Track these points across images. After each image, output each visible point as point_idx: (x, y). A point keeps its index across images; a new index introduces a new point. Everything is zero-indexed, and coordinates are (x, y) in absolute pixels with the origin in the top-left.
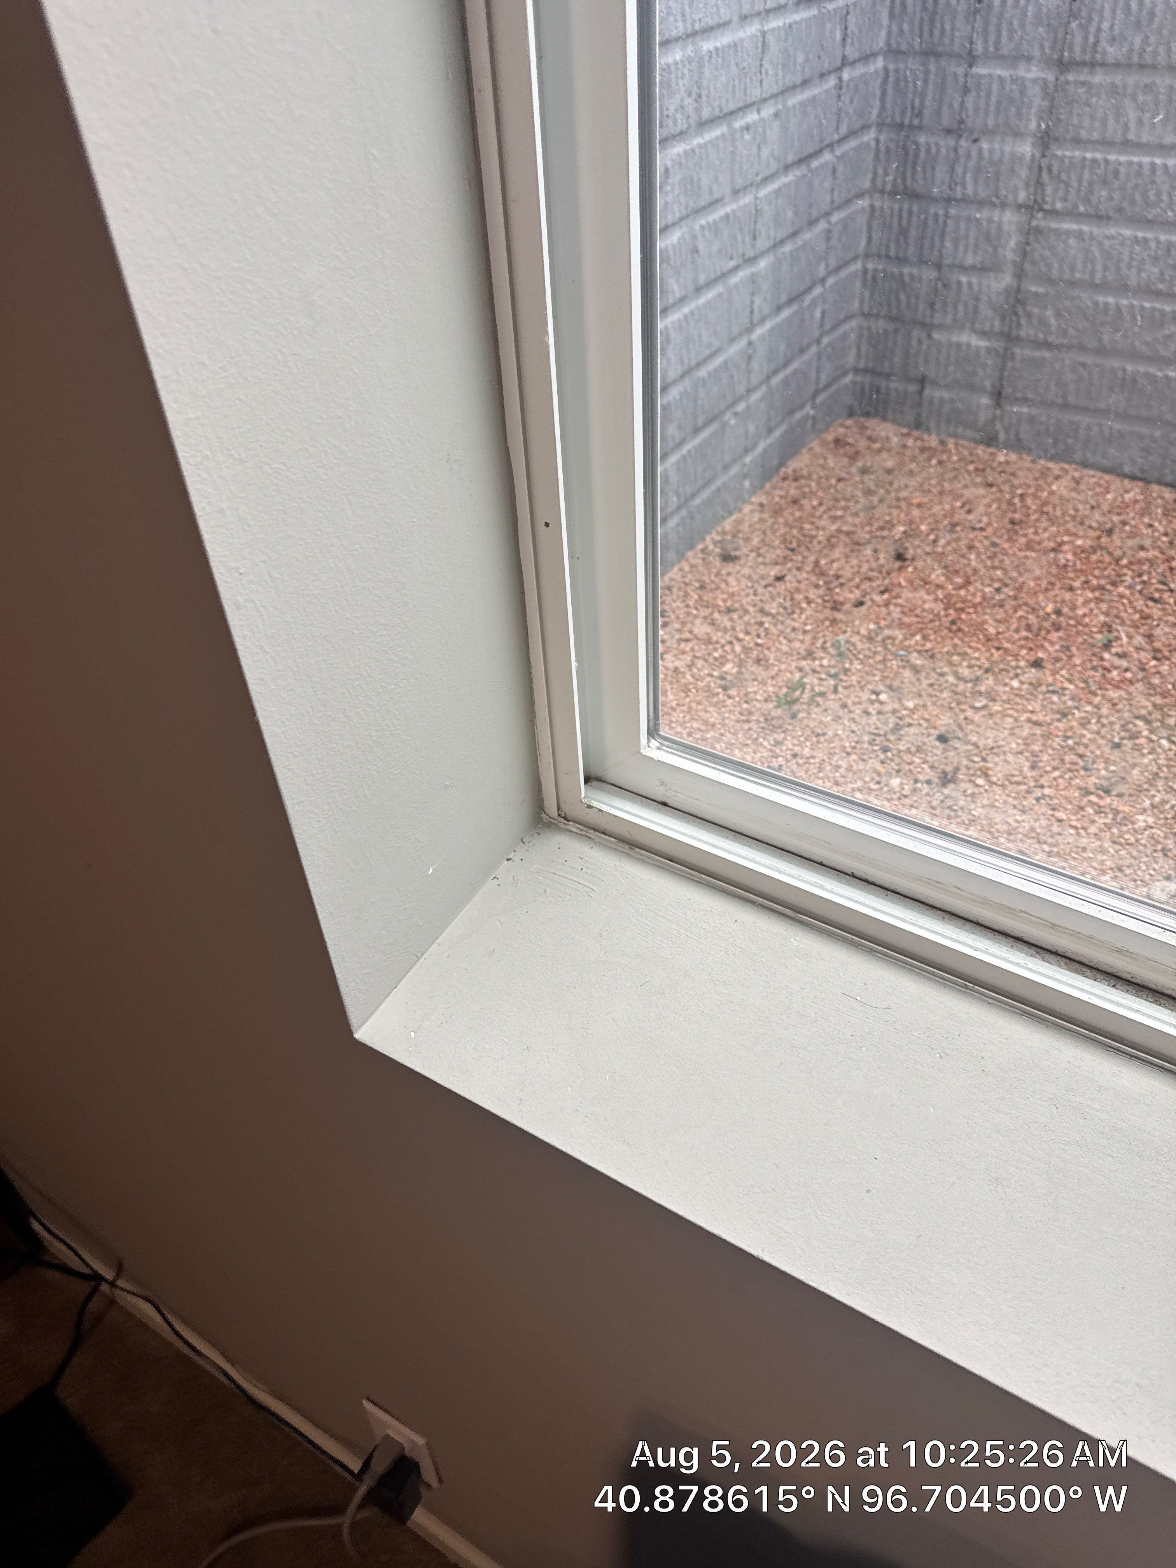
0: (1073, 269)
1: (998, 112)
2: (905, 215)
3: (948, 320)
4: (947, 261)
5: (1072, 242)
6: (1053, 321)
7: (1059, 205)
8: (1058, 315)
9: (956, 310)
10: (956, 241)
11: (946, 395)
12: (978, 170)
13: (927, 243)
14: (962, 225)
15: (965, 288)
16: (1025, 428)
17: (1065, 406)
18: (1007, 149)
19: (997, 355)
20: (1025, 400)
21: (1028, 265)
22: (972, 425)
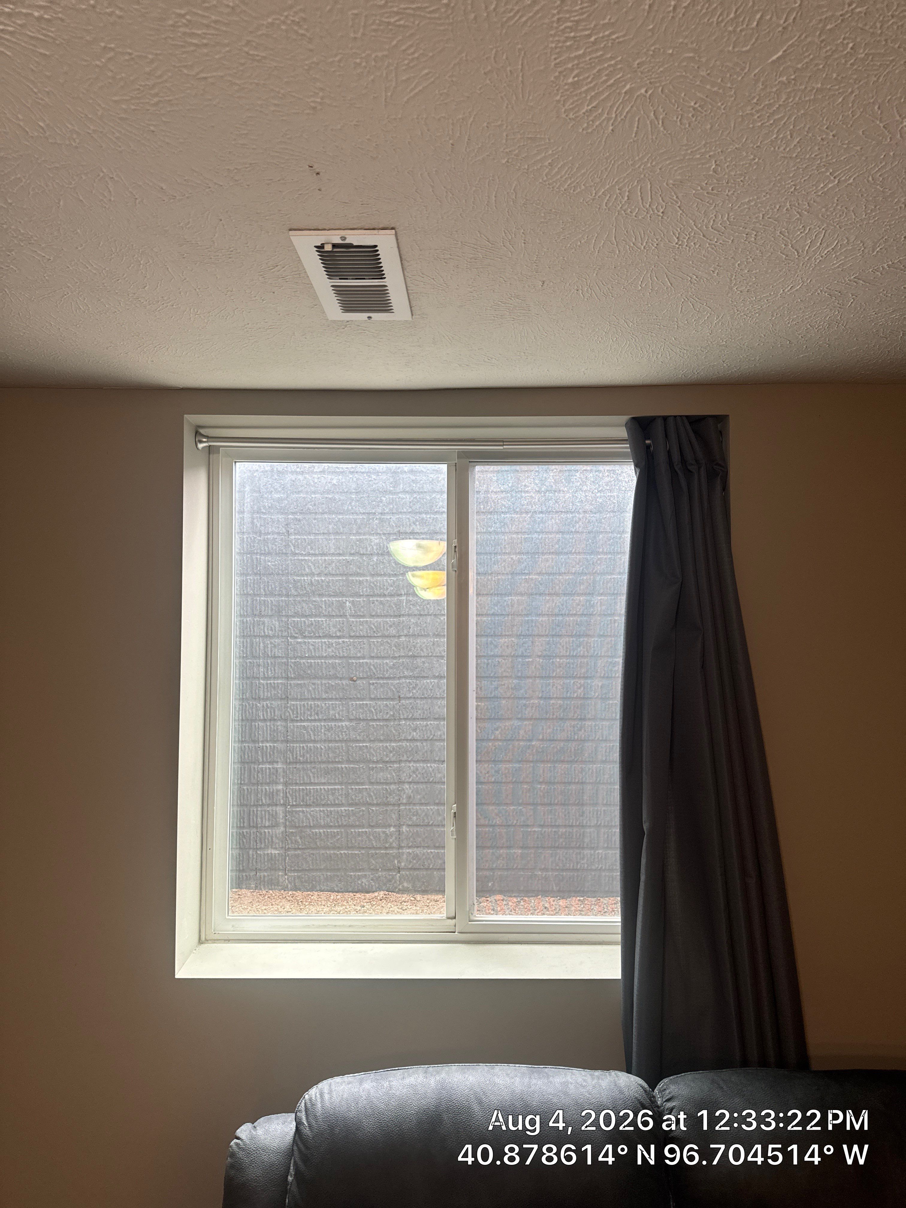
0: (303, 822)
1: (270, 777)
2: (242, 812)
3: (263, 846)
4: (259, 825)
5: (301, 814)
6: (299, 840)
7: (294, 803)
8: (301, 838)
9: (265, 842)
10: (262, 818)
11: (266, 874)
12: (266, 794)
13: (251, 820)
14: (263, 813)
15: (267, 834)
16: (297, 881)
17: (310, 870)
18: (275, 788)
19: (282, 855)
20: (295, 871)
21: (287, 823)
22: (278, 884)
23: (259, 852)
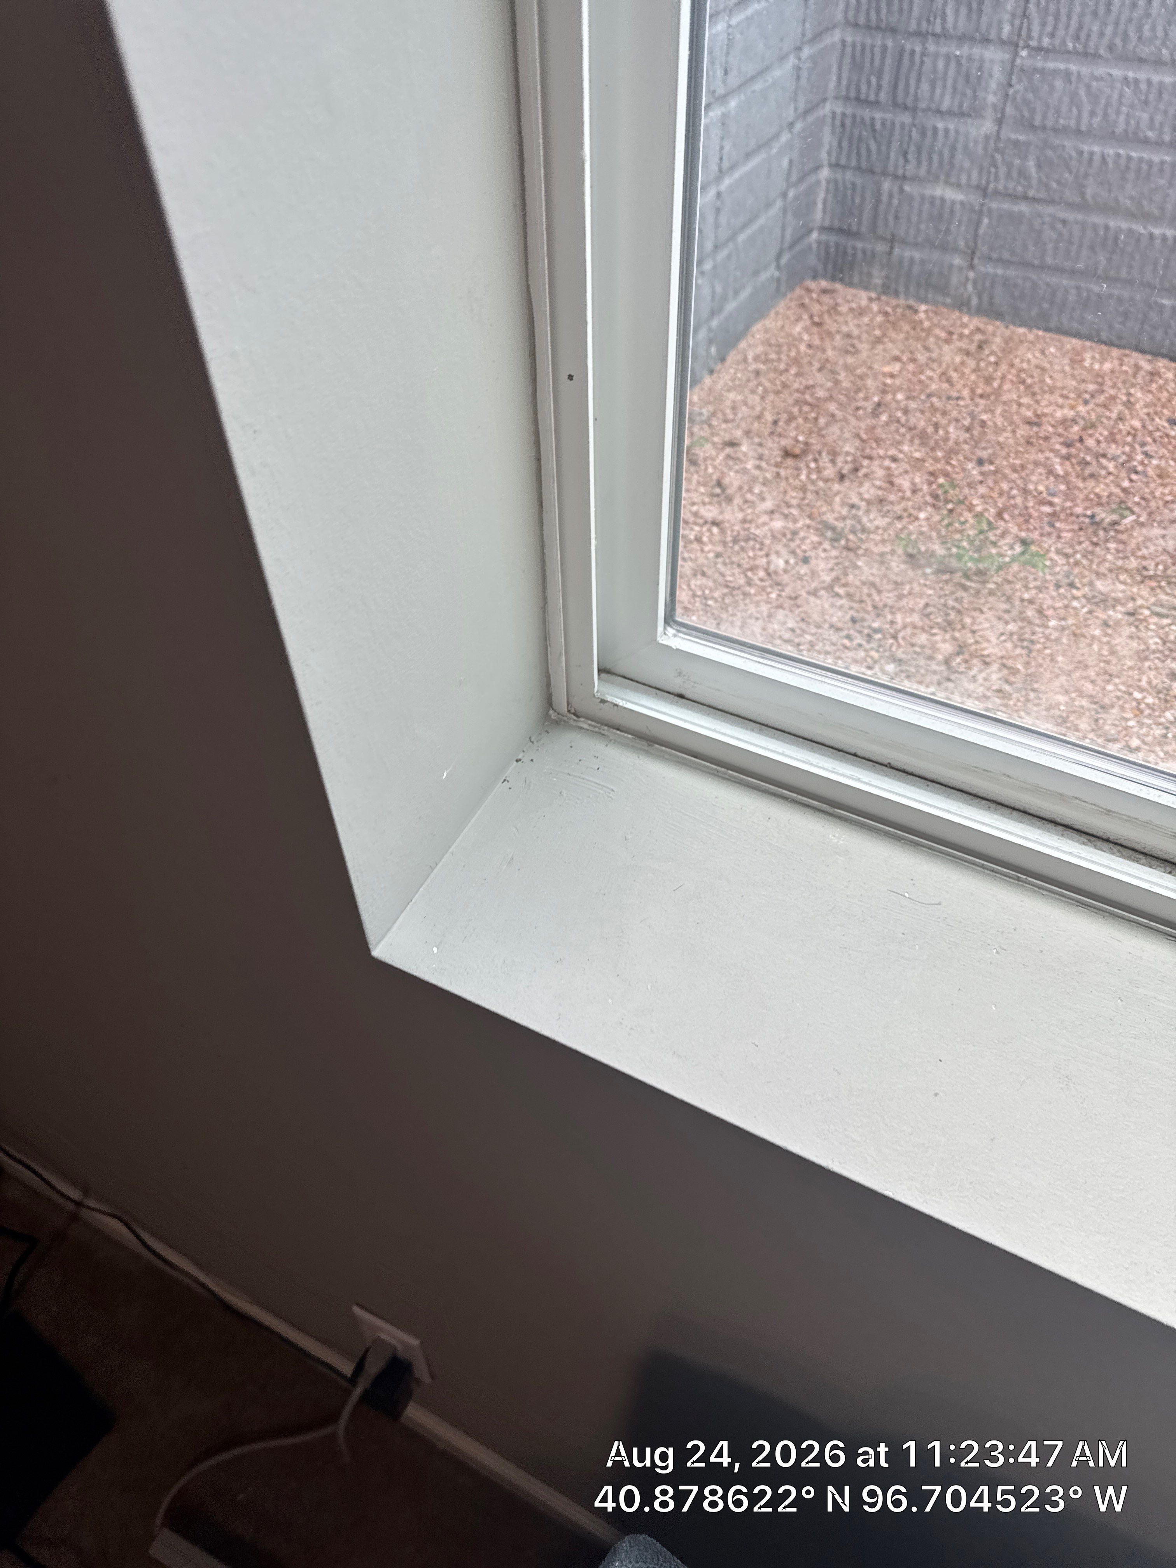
0: (1058, 113)
2: (878, 51)
3: (923, 172)
4: (923, 105)
5: (1057, 83)
7: (1046, 42)
8: (1039, 166)
9: (930, 159)
10: (933, 83)
11: (917, 255)
13: (901, 85)
14: (940, 64)
15: (941, 134)
16: (999, 291)
17: (1042, 267)
19: (972, 210)
20: (1000, 260)
21: (1009, 110)
22: (943, 289)
23: (907, 188)
